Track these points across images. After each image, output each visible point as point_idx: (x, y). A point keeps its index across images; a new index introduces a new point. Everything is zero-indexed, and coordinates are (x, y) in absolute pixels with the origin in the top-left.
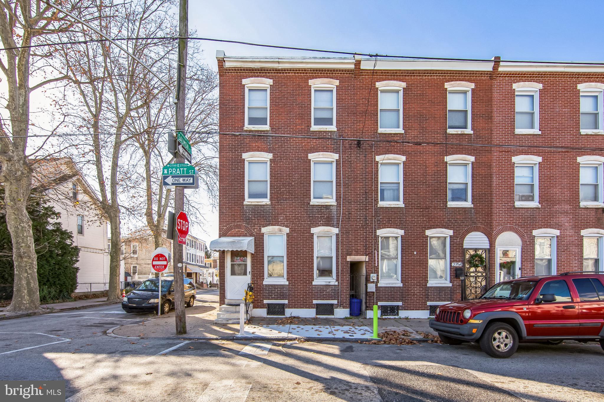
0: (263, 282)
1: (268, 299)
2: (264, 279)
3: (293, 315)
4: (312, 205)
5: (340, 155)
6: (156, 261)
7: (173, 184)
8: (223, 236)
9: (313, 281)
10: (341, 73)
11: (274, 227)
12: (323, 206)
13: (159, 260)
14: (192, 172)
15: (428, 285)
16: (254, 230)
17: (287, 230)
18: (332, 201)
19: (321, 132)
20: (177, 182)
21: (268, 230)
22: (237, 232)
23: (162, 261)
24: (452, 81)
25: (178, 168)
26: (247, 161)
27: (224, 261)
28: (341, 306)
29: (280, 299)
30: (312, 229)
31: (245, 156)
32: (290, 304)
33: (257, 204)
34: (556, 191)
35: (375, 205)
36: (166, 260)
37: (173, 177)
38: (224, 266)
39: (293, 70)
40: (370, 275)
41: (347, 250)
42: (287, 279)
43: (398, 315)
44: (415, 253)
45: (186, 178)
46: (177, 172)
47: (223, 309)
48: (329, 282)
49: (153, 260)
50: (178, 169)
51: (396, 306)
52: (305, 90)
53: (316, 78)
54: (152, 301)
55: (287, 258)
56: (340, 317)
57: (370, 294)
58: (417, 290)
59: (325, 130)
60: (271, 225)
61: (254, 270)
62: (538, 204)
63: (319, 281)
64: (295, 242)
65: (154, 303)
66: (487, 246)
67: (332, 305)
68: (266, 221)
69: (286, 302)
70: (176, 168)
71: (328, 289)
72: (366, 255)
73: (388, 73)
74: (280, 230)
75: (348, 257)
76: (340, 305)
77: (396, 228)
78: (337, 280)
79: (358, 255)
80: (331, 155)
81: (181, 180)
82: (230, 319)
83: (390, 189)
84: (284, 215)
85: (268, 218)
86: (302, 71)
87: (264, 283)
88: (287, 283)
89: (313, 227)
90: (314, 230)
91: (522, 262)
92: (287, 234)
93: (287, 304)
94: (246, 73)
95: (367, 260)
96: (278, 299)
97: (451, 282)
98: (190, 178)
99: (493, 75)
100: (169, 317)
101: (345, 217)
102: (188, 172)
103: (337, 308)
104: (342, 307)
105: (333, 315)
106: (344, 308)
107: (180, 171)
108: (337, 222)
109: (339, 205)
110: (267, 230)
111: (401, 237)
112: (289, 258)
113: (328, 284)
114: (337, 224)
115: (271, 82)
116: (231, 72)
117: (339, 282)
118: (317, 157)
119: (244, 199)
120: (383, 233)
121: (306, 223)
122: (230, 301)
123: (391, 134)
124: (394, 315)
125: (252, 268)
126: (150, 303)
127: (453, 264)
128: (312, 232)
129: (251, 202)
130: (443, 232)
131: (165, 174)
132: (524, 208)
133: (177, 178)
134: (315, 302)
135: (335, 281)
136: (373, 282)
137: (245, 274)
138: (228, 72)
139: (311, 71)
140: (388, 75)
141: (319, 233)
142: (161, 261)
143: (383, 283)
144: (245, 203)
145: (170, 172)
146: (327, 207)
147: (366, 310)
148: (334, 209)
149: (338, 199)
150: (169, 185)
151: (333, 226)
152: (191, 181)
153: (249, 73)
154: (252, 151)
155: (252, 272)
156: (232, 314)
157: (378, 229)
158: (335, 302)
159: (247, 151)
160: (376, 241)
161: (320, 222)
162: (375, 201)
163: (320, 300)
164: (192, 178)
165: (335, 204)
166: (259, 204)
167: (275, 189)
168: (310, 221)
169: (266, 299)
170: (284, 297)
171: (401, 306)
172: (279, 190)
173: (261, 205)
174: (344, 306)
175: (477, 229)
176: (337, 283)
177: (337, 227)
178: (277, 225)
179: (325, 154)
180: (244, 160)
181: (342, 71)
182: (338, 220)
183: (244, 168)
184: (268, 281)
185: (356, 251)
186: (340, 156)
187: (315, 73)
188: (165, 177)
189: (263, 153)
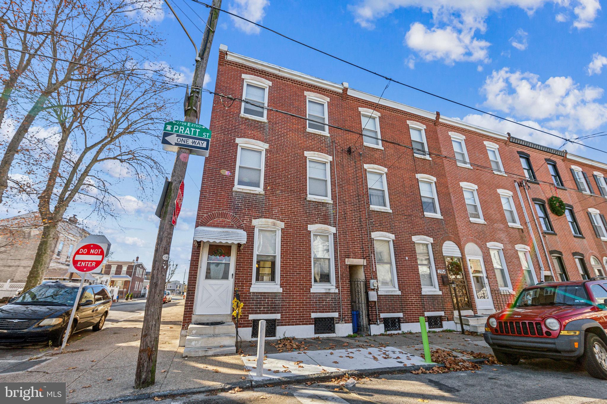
0: (249, 289)
1: (255, 313)
2: (251, 284)
3: (286, 336)
4: (308, 201)
5: (333, 157)
6: (83, 254)
7: (176, 144)
8: (201, 225)
9: (311, 287)
10: (331, 94)
11: (268, 219)
12: (320, 203)
13: (88, 253)
14: (206, 135)
15: (423, 294)
16: (243, 221)
17: (282, 225)
18: (328, 199)
19: (316, 134)
20: (183, 143)
21: (260, 223)
22: (221, 221)
23: (94, 254)
24: (411, 120)
25: (188, 127)
26: (240, 146)
27: (198, 259)
28: (343, 320)
29: (271, 313)
30: (309, 226)
31: (238, 140)
32: (283, 320)
33: (249, 192)
34: (491, 212)
35: (367, 208)
36: (102, 253)
37: (178, 136)
38: (198, 266)
39: (291, 80)
40: (369, 282)
41: (345, 252)
42: (281, 284)
43: (400, 330)
44: (407, 258)
45: (198, 141)
46: (186, 132)
47: (194, 332)
48: (329, 289)
49: (77, 253)
50: (188, 129)
51: (396, 318)
52: (301, 98)
53: (311, 91)
54: (46, 322)
55: (281, 258)
56: (342, 336)
57: (371, 304)
58: (413, 298)
59: (319, 134)
60: (264, 218)
61: (239, 272)
62: (484, 221)
63: (317, 288)
64: (291, 240)
65: (50, 326)
66: (460, 255)
67: (332, 319)
68: (259, 213)
69: (278, 316)
70: (186, 127)
71: (327, 298)
72: (364, 259)
73: (367, 103)
74: (274, 224)
75: (346, 259)
76: (341, 319)
77: (388, 232)
78: (337, 287)
79: (355, 258)
80: (326, 157)
81: (190, 142)
82: (210, 348)
83: (376, 195)
84: (279, 207)
85: (260, 209)
86: (299, 83)
87: (252, 290)
88: (281, 290)
89: (310, 224)
90: (310, 227)
91: (486, 271)
92: (282, 229)
93: (279, 320)
94: (246, 70)
95: (365, 264)
96: (268, 313)
97: (440, 290)
98: (203, 142)
99: (436, 123)
100: (82, 350)
101: (341, 216)
102: (201, 134)
103: (338, 323)
104: (343, 322)
105: (334, 332)
106: (346, 323)
107: (191, 131)
108: (334, 221)
109: (335, 204)
110: (258, 222)
111: (393, 242)
112: (283, 258)
113: (328, 291)
114: (334, 223)
115: (270, 83)
116: (232, 66)
117: (339, 290)
118: (312, 155)
119: (234, 185)
120: (377, 236)
121: (303, 219)
122: (199, 317)
123: (374, 148)
124: (396, 330)
125: (236, 269)
126: (41, 327)
127: (439, 271)
128: (309, 229)
129: (243, 189)
130: (425, 239)
131: (168, 131)
132: (477, 224)
133: (184, 139)
134: (314, 315)
135: (335, 287)
136: (373, 290)
137: (225, 277)
138: (229, 65)
139: (307, 85)
140: (367, 105)
141: (316, 231)
142: (92, 254)
143: (383, 291)
144: (234, 189)
145: (175, 129)
146: (324, 204)
147: (369, 324)
148: (331, 207)
149: (333, 197)
150: (171, 144)
151: (330, 225)
152: (204, 146)
153: (249, 70)
154: (247, 138)
155: (236, 274)
156: (210, 339)
157: (372, 232)
158: (336, 315)
159: (241, 137)
160: (372, 244)
161: (317, 219)
162: (367, 204)
163: (319, 312)
164: (205, 142)
165: (331, 202)
166: (252, 192)
167: (270, 179)
168: (307, 217)
169: (253, 313)
170: (277, 310)
171: (402, 318)
172: (274, 181)
173: (253, 194)
174: (346, 320)
175: (449, 239)
176: (337, 291)
177: (334, 226)
178: (271, 218)
179: (320, 155)
180: (237, 145)
181: (333, 92)
182: (335, 219)
183: (236, 152)
184: (256, 287)
185: (353, 254)
186: (333, 159)
187: (310, 88)
188: (166, 134)
189: (258, 141)
